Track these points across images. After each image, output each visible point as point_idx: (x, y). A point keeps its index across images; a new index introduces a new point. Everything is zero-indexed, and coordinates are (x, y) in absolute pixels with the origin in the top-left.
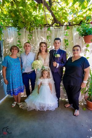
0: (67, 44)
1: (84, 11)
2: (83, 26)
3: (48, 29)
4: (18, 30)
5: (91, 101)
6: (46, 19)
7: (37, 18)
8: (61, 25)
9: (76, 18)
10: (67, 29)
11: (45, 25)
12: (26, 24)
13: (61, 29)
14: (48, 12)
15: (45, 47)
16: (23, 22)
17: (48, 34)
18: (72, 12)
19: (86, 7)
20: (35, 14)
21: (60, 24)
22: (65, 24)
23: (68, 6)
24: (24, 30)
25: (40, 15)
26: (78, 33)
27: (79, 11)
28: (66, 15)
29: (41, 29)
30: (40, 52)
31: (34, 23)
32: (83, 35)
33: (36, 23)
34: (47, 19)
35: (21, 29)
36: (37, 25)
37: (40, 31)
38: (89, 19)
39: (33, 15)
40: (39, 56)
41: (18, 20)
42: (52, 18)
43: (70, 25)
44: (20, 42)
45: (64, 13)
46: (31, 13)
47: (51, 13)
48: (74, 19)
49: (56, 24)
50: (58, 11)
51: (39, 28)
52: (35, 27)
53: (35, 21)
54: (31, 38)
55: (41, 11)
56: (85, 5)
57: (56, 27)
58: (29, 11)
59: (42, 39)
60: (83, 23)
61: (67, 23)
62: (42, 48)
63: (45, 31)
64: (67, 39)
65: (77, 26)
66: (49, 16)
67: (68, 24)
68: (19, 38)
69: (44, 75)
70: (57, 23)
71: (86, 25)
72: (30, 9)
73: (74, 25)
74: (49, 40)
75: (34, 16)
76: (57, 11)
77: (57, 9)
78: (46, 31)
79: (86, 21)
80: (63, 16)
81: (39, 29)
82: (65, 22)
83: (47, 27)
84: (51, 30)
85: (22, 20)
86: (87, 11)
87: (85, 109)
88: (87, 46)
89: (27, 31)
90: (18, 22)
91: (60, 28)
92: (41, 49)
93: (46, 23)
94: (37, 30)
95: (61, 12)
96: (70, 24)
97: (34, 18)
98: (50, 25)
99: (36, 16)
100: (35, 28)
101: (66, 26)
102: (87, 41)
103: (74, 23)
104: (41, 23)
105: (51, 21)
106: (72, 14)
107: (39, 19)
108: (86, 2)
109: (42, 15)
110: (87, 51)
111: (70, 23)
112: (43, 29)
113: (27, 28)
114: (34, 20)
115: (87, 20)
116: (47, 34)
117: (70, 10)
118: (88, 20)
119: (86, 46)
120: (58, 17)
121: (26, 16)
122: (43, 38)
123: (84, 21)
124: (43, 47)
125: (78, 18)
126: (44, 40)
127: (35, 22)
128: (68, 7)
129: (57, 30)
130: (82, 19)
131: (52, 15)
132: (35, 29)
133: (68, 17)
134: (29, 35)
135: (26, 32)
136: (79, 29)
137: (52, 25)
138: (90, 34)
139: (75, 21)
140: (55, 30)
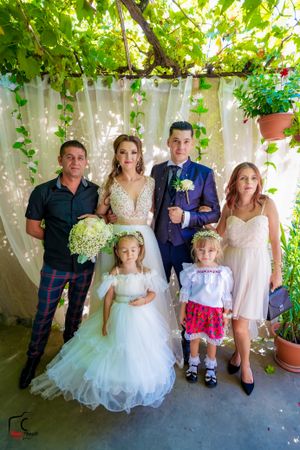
0: (204, 144)
2: (256, 82)
3: (134, 86)
4: (13, 86)
5: (289, 338)
7: (93, 42)
8: (180, 72)
9: (233, 50)
10: (202, 87)
11: (121, 70)
13: (179, 87)
15: (133, 153)
16: (37, 57)
17: (133, 105)
18: (216, 30)
19: (264, 21)
21: (176, 69)
22: (192, 71)
23: (204, 8)
24: (41, 85)
25: (101, 31)
26: (238, 103)
27: (241, 29)
29: (106, 83)
30: (117, 175)
31: (78, 61)
32: (255, 113)
33: (88, 64)
34: (129, 46)
35: (28, 81)
36: (92, 71)
38: (273, 58)
39: (74, 33)
40: (114, 189)
41: (14, 48)
42: (148, 46)
43: (210, 74)
44: (25, 133)
45: (190, 30)
46: (66, 24)
48: (224, 54)
49: (163, 70)
50: (167, 21)
51: (100, 79)
52: (84, 75)
53: (85, 54)
54: (69, 119)
55: (106, 17)
56: (262, 16)
57: (161, 80)
58: (60, 16)
59: (113, 121)
61: (200, 68)
62: (123, 157)
63: (122, 94)
64: (201, 125)
65: (235, 78)
66: (135, 36)
67: (206, 71)
68: (19, 118)
70: (164, 66)
71: (267, 77)
72: (63, 9)
73: (226, 74)
74: (138, 128)
75: (79, 36)
76: (164, 21)
77: (166, 16)
78: (125, 94)
79: (264, 63)
80: (187, 43)
81: (99, 86)
82: (196, 65)
83: (130, 77)
84: (144, 89)
86: (268, 36)
87: (271, 368)
88: (269, 150)
89: (52, 91)
90: (16, 54)
91: (176, 85)
92: (122, 163)
93: (124, 64)
94: (92, 89)
96: (209, 71)
97: (82, 41)
98: (140, 72)
99: (89, 35)
100: (85, 79)
101: (198, 76)
102: (268, 132)
103: (225, 68)
104: (109, 61)
105: (145, 57)
106: (220, 37)
108: (266, 6)
109: (108, 31)
110: (270, 166)
111: (209, 68)
112: (112, 85)
113: (56, 80)
115: (268, 59)
116: (129, 105)
118: (271, 60)
119: (267, 151)
120: (168, 44)
121: (49, 34)
123: (256, 62)
124: (130, 153)
125: (238, 51)
127: (83, 59)
128: (205, 11)
129: (165, 90)
130: (251, 54)
131: (145, 33)
133: (203, 46)
134: (60, 107)
135: (46, 93)
136: (243, 91)
137: (147, 73)
138: (281, 109)
139: (227, 62)
140: (157, 89)
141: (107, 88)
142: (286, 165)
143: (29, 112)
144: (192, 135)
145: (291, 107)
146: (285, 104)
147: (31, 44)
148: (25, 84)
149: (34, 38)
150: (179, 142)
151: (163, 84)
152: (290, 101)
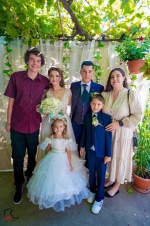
0: (99, 74)
1: (130, 16)
2: (127, 43)
3: (65, 44)
4: (5, 42)
5: (140, 175)
6: (60, 25)
7: (45, 21)
8: (89, 38)
9: (115, 28)
10: (100, 46)
11: (60, 36)
12: (21, 30)
13: (88, 46)
14: (65, 13)
16: (17, 28)
17: (64, 54)
19: (132, 10)
20: (39, 13)
21: (86, 36)
22: (95, 38)
23: (101, 5)
24: (19, 42)
25: (50, 17)
26: (117, 54)
27: (120, 16)
28: (98, 22)
29: (52, 43)
31: (38, 31)
32: (126, 59)
33: (43, 32)
34: (63, 25)
36: (44, 35)
37: (51, 46)
38: (136, 32)
39: (35, 16)
41: (5, 22)
42: (73, 25)
43: (104, 40)
44: (10, 66)
45: (94, 17)
46: (31, 12)
47: (71, 15)
48: (111, 30)
49: (80, 37)
50: (83, 12)
51: (48, 40)
52: (41, 38)
53: (41, 27)
55: (52, 8)
56: (131, 7)
57: (79, 42)
58: (28, 6)
59: (53, 62)
60: (126, 38)
61: (99, 36)
62: (52, 78)
63: (59, 48)
64: (98, 65)
65: (116, 42)
66: (67, 20)
67: (101, 38)
68: (7, 58)
69: (56, 130)
70: (81, 35)
71: (132, 42)
72: (30, 3)
73: (111, 40)
74: (66, 66)
75: (38, 18)
76: (81, 12)
77: (82, 10)
78: (61, 49)
79: (131, 36)
80: (92, 23)
82: (96, 35)
83: (63, 40)
84: (70, 46)
85: (13, 23)
86: (134, 17)
87: (130, 191)
88: (133, 79)
89: (24, 46)
90: (6, 25)
91: (87, 45)
92: (51, 81)
93: (61, 33)
94: (44, 45)
95: (89, 15)
96: (103, 38)
97: (39, 21)
98: (68, 37)
99: (43, 18)
100: (41, 40)
101: (98, 40)
102: (132, 70)
103: (111, 37)
104: (53, 31)
105: (71, 30)
106: (109, 21)
107: (48, 23)
108: (133, 2)
109: (53, 17)
110: (133, 87)
111: (103, 36)
112: (55, 43)
113: (25, 38)
114: (38, 25)
116: (62, 54)
117: (104, 13)
118: (134, 34)
119: (131, 79)
120: (82, 23)
121: (21, 15)
122: (55, 61)
123: (127, 34)
124: (55, 76)
125: (118, 28)
126: (57, 63)
127: (40, 30)
128: (101, 7)
129: (81, 47)
130: (124, 30)
131: (72, 18)
132: (39, 42)
133: (100, 24)
135: (21, 46)
136: (120, 48)
137: (72, 38)
138: (139, 58)
139: (112, 34)
140: (77, 46)
141: (52, 45)
142: (141, 86)
143: (12, 56)
144: (93, 68)
145: (144, 57)
146: (141, 55)
147: (12, 19)
148: (11, 42)
149: (13, 16)
150: (86, 72)
151: (80, 44)
152: (144, 54)
